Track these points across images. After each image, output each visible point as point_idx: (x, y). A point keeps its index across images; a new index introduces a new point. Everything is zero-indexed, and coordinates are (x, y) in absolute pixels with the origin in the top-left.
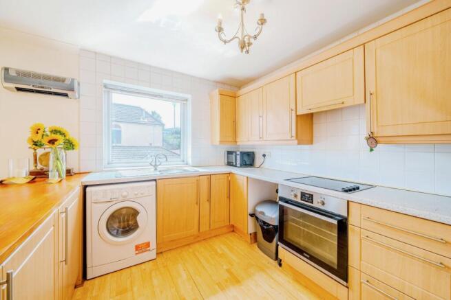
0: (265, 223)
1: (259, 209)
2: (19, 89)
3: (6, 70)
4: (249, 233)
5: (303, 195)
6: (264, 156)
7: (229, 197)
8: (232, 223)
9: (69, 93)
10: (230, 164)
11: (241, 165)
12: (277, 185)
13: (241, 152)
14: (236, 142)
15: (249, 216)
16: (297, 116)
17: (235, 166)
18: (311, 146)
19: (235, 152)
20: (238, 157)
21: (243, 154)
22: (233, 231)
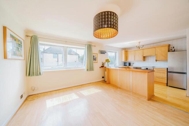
2: (101, 53)
5: (146, 68)
6: (133, 63)
10: (125, 65)
14: (127, 61)
16: (143, 56)
19: (127, 63)
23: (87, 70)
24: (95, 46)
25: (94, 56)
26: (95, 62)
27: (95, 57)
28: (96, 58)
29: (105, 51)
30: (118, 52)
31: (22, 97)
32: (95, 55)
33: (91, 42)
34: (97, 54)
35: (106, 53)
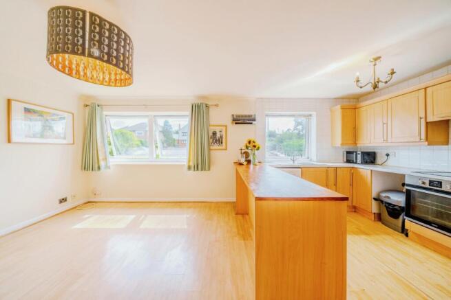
0: (390, 204)
1: (384, 195)
2: (236, 123)
3: (233, 115)
4: (373, 212)
5: (431, 182)
6: (388, 155)
7: (352, 185)
8: (354, 204)
9: (254, 122)
10: (348, 161)
11: (362, 163)
12: (404, 175)
13: (362, 152)
14: (356, 144)
15: (373, 200)
16: (427, 123)
17: (356, 163)
18: (447, 146)
19: (356, 152)
20: (359, 156)
21: (364, 154)
22: (355, 212)
23: (189, 168)
24: (217, 105)
25: (214, 133)
26: (220, 147)
27: (218, 135)
28: (221, 137)
29: (249, 116)
30: (314, 113)
31: (63, 200)
32: (217, 129)
33: (204, 97)
34: (226, 126)
35: (254, 120)
